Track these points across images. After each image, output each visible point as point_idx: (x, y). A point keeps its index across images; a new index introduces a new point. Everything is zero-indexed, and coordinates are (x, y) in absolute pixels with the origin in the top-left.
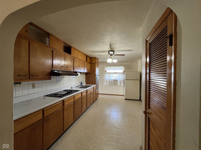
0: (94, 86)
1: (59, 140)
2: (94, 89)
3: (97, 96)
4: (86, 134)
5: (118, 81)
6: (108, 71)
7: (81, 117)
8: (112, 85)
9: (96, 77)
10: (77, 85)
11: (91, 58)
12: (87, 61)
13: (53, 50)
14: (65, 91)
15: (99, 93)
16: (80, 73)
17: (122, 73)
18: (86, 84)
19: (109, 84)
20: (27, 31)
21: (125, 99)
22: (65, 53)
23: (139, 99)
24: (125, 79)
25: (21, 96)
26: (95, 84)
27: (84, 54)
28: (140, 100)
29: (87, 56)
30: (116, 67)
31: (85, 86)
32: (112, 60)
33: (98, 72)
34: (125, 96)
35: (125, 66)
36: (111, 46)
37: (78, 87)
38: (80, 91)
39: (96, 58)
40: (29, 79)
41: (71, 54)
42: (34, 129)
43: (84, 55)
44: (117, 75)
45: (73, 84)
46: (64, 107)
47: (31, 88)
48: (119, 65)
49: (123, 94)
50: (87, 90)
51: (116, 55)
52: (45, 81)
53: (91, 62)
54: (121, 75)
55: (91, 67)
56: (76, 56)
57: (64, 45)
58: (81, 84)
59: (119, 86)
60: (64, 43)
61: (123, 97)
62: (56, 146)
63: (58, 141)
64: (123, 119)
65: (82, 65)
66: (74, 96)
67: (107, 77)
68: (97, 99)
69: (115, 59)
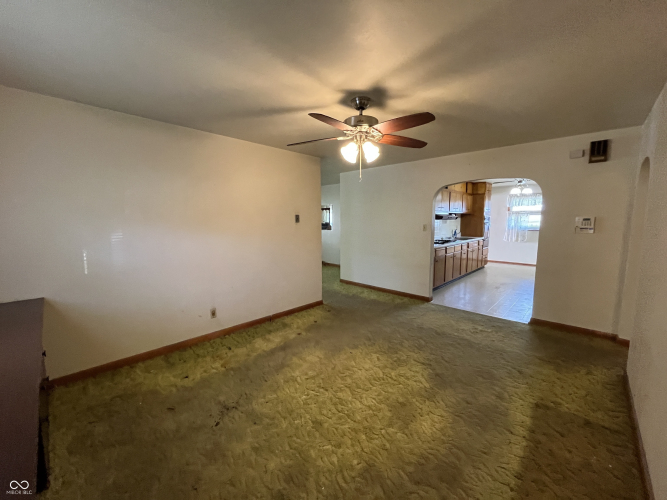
0: (480, 239)
2: (479, 245)
6: (514, 209)
9: (485, 221)
11: (476, 185)
12: (466, 191)
18: (462, 235)
19: (517, 240)
26: (482, 236)
33: (490, 211)
39: (485, 182)
53: (475, 193)
55: (474, 202)
58: (454, 234)
66: (445, 247)
68: (484, 267)
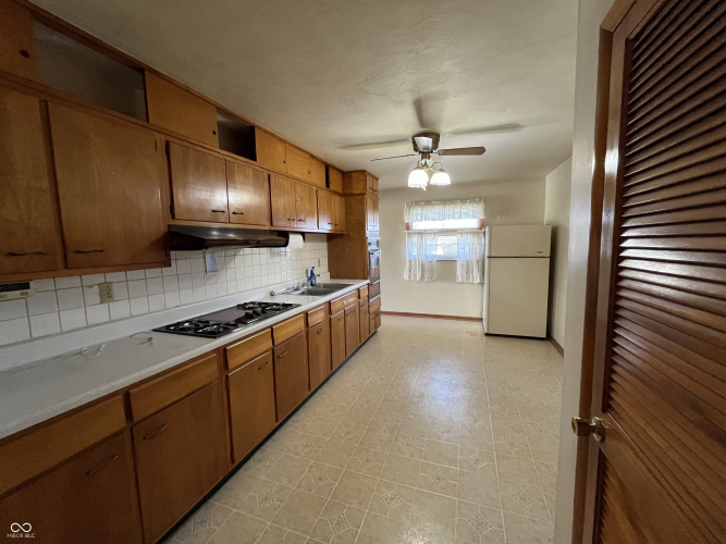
0: (362, 284)
1: (217, 496)
2: (359, 297)
3: (372, 322)
4: (320, 479)
5: (459, 265)
6: (418, 225)
7: (307, 404)
8: (432, 280)
9: (370, 248)
10: (294, 284)
11: (347, 175)
12: (328, 185)
13: (167, 143)
14: (242, 307)
15: (382, 309)
16: (301, 237)
17: (472, 232)
18: (332, 277)
19: (422, 277)
20: (25, 54)
21: (487, 335)
22: (226, 153)
23: (544, 336)
24: (487, 254)
25: (57, 334)
26: (365, 278)
27: (312, 156)
28: (549, 337)
29: (328, 167)
30: (449, 209)
31: (325, 286)
32: (430, 174)
33: (377, 228)
34: (485, 323)
35: (486, 201)
36: (419, 107)
37: (297, 289)
38: (298, 306)
39: (364, 171)
40: (66, 267)
41: (255, 159)
42: (88, 473)
43: (314, 162)
44: (453, 239)
45: (278, 280)
46: (227, 376)
47: (98, 300)
48: (463, 200)
49: (478, 316)
50: (329, 303)
51: (447, 152)
52: (139, 273)
53: (348, 191)
54: (469, 239)
55: (349, 210)
56: (280, 167)
57: (220, 118)
58: (310, 279)
59: (462, 283)
60: (221, 110)
61: (476, 326)
62: (203, 522)
63: (211, 501)
64: (476, 421)
65: (307, 204)
66: (271, 327)
67: (413, 248)
68: (375, 332)
69: (441, 170)
